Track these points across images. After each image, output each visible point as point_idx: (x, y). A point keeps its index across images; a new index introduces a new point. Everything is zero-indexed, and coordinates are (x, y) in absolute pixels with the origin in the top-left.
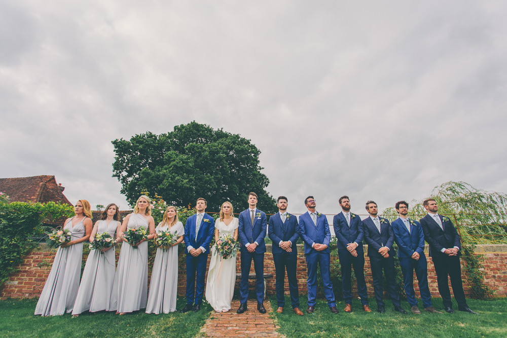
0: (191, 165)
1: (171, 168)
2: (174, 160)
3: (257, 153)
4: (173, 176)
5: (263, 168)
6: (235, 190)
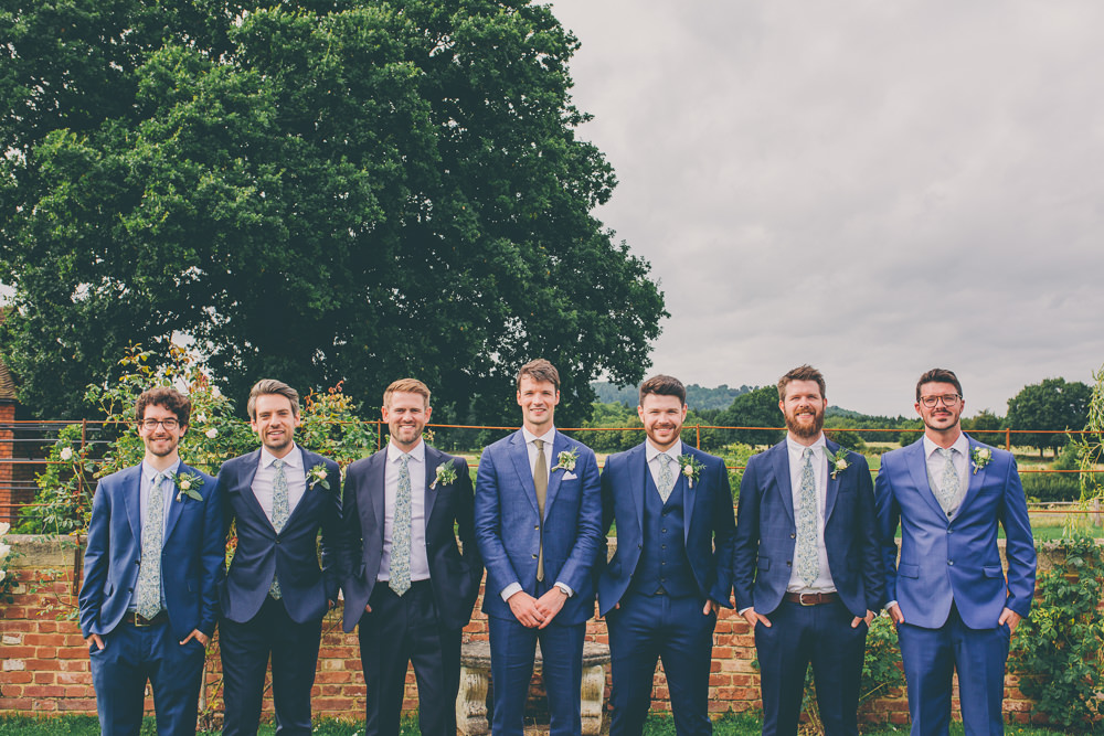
0: (263, 117)
1: (175, 138)
2: (185, 97)
3: (563, 46)
4: (186, 172)
5: (587, 117)
6: (464, 224)
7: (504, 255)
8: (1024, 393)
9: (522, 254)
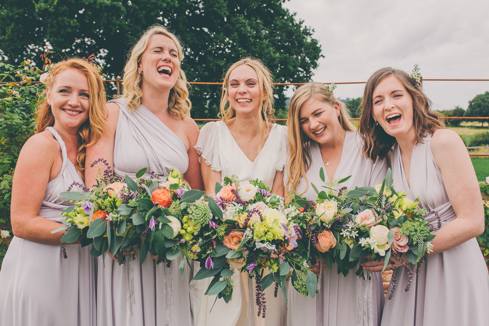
7: (241, 23)
8: (476, 98)
9: (250, 25)
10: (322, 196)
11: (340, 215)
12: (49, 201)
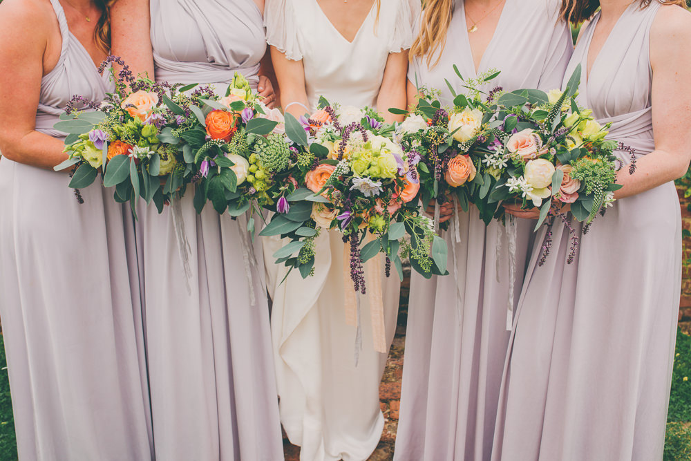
10: (461, 103)
11: (483, 133)
12: (48, 103)
